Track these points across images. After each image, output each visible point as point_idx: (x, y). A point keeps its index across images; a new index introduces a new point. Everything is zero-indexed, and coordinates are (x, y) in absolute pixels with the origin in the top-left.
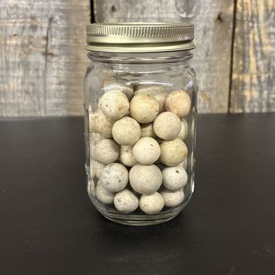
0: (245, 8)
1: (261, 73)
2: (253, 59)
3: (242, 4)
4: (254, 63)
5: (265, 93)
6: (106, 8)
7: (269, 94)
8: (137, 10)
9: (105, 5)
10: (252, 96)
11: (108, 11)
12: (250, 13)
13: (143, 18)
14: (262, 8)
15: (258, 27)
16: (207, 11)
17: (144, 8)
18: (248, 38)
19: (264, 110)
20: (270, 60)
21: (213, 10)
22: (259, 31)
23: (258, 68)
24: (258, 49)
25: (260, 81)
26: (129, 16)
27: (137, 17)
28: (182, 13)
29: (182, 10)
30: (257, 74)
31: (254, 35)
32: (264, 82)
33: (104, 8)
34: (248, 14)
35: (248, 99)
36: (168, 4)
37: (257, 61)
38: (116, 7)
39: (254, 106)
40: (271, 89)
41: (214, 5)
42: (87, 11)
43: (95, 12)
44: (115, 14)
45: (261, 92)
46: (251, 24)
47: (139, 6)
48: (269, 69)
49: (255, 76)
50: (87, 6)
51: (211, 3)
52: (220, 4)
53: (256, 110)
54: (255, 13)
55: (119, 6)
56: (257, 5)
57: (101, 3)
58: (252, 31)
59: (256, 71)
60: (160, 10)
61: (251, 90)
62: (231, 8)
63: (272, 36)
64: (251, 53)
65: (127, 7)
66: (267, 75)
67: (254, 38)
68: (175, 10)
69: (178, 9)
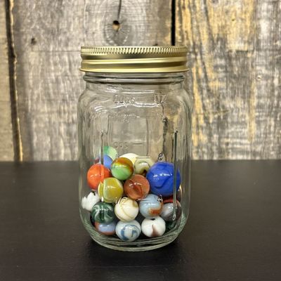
0: (185, 37)
1: (209, 113)
2: (197, 97)
3: (181, 33)
4: (200, 101)
5: (215, 136)
6: (25, 40)
7: (220, 138)
8: (60, 42)
9: (24, 37)
10: (199, 140)
11: (27, 44)
12: (192, 44)
13: (68, 51)
14: (205, 37)
15: (202, 58)
16: (141, 42)
17: (68, 39)
18: (191, 73)
19: (215, 158)
20: (219, 98)
21: (148, 41)
22: (203, 63)
23: (204, 107)
24: (204, 85)
25: (208, 123)
26: (51, 49)
27: (60, 49)
28: (112, 45)
29: (111, 42)
30: (204, 114)
31: (197, 68)
32: (213, 123)
33: (22, 40)
34: (189, 45)
35: (196, 144)
36: (95, 35)
37: (202, 99)
38: (36, 39)
39: (203, 153)
40: (222, 132)
41: (149, 35)
42: (3, 44)
43: (13, 45)
44: (36, 47)
45: (210, 135)
46: (193, 56)
47: (62, 38)
48: (218, 108)
49: (201, 117)
50: (3, 39)
51: (144, 33)
52: (155, 34)
53: (206, 157)
54: (197, 43)
55: (39, 38)
56: (199, 33)
57: (19, 35)
58: (195, 64)
59: (202, 112)
60: (86, 42)
61: (198, 134)
62: (169, 38)
63: (220, 70)
64: (195, 90)
65: (48, 39)
66: (216, 116)
67: (197, 73)
68: (103, 42)
69: (107, 41)
